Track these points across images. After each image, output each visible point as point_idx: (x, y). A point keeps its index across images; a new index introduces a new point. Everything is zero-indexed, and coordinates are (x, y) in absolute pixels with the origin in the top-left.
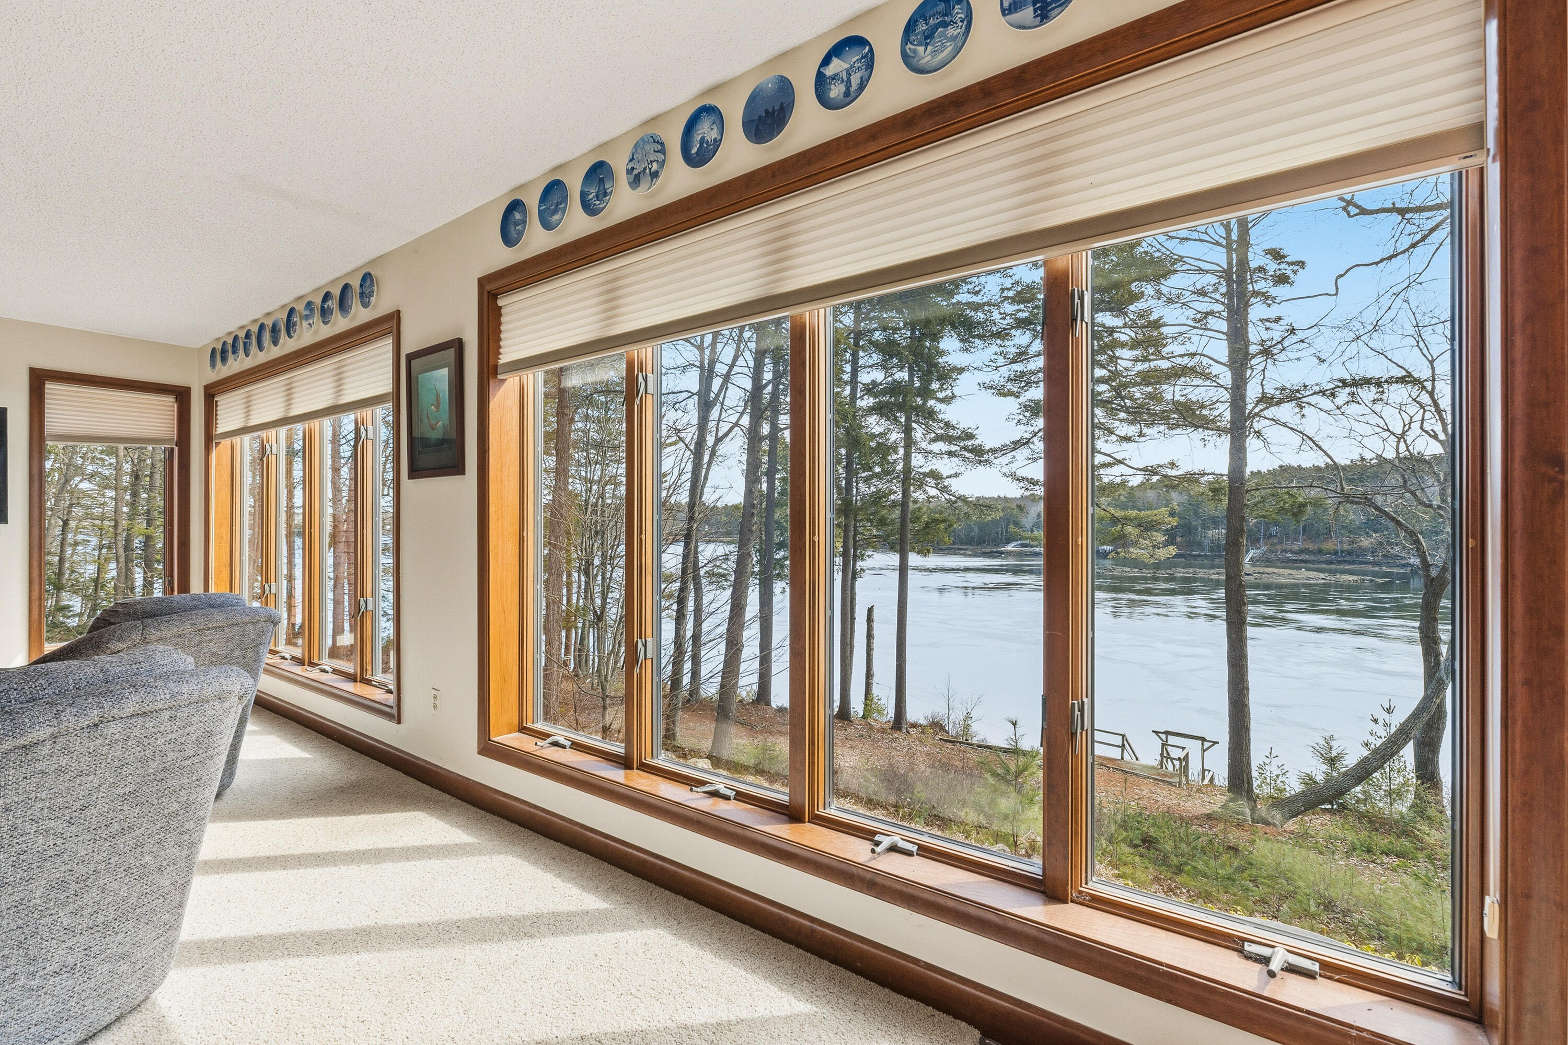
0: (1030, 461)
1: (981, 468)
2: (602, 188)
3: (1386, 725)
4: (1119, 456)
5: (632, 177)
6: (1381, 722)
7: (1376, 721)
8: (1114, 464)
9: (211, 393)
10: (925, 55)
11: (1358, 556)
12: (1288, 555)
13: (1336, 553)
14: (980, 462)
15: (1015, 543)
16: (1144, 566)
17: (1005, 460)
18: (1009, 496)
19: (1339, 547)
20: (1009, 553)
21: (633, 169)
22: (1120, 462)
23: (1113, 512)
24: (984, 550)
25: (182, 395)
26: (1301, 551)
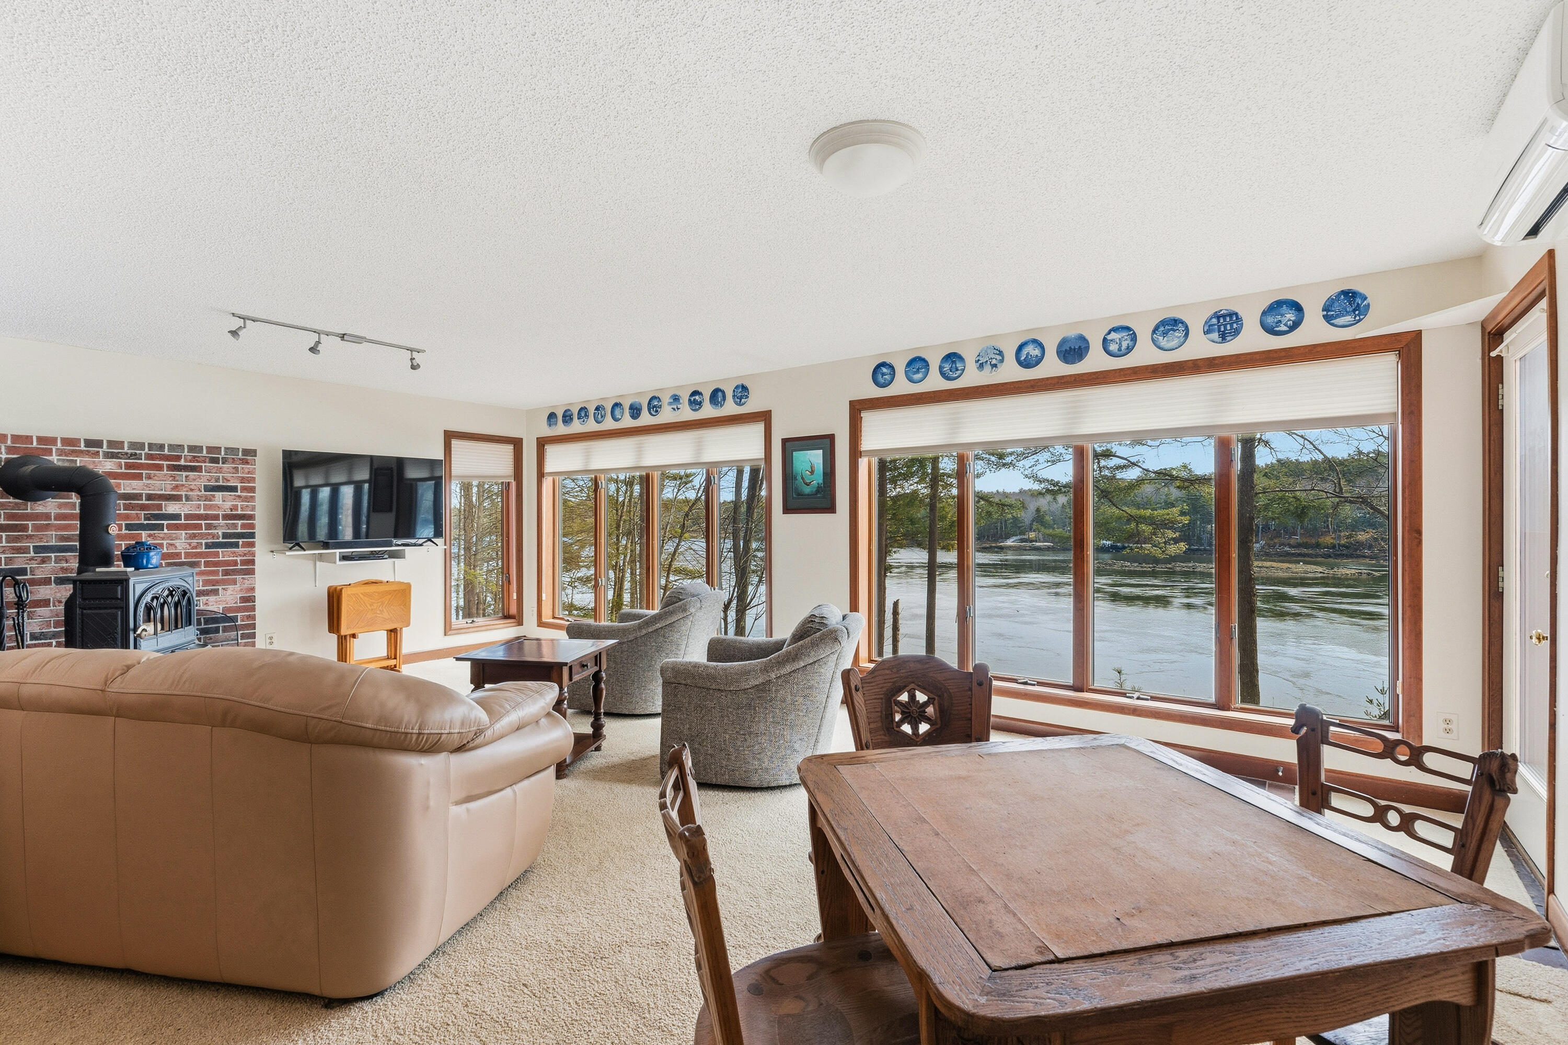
0: (1049, 464)
1: (1004, 470)
2: (954, 366)
3: (1379, 705)
4: (1133, 460)
5: (978, 364)
6: (1375, 701)
7: (1371, 702)
8: (1129, 466)
9: (542, 443)
10: (1163, 342)
11: (1356, 550)
12: (1287, 549)
13: (1334, 547)
14: (1004, 465)
15: (1015, 538)
16: (1156, 561)
17: (1027, 463)
18: (1008, 490)
19: (1336, 542)
20: (1009, 548)
21: (979, 360)
22: (1134, 464)
23: (1129, 511)
24: (984, 545)
25: (517, 444)
26: (1299, 546)
